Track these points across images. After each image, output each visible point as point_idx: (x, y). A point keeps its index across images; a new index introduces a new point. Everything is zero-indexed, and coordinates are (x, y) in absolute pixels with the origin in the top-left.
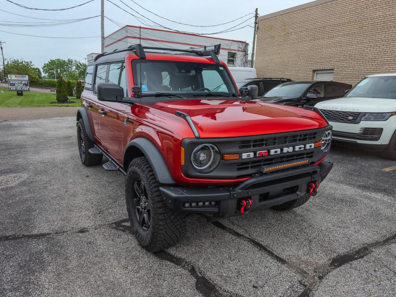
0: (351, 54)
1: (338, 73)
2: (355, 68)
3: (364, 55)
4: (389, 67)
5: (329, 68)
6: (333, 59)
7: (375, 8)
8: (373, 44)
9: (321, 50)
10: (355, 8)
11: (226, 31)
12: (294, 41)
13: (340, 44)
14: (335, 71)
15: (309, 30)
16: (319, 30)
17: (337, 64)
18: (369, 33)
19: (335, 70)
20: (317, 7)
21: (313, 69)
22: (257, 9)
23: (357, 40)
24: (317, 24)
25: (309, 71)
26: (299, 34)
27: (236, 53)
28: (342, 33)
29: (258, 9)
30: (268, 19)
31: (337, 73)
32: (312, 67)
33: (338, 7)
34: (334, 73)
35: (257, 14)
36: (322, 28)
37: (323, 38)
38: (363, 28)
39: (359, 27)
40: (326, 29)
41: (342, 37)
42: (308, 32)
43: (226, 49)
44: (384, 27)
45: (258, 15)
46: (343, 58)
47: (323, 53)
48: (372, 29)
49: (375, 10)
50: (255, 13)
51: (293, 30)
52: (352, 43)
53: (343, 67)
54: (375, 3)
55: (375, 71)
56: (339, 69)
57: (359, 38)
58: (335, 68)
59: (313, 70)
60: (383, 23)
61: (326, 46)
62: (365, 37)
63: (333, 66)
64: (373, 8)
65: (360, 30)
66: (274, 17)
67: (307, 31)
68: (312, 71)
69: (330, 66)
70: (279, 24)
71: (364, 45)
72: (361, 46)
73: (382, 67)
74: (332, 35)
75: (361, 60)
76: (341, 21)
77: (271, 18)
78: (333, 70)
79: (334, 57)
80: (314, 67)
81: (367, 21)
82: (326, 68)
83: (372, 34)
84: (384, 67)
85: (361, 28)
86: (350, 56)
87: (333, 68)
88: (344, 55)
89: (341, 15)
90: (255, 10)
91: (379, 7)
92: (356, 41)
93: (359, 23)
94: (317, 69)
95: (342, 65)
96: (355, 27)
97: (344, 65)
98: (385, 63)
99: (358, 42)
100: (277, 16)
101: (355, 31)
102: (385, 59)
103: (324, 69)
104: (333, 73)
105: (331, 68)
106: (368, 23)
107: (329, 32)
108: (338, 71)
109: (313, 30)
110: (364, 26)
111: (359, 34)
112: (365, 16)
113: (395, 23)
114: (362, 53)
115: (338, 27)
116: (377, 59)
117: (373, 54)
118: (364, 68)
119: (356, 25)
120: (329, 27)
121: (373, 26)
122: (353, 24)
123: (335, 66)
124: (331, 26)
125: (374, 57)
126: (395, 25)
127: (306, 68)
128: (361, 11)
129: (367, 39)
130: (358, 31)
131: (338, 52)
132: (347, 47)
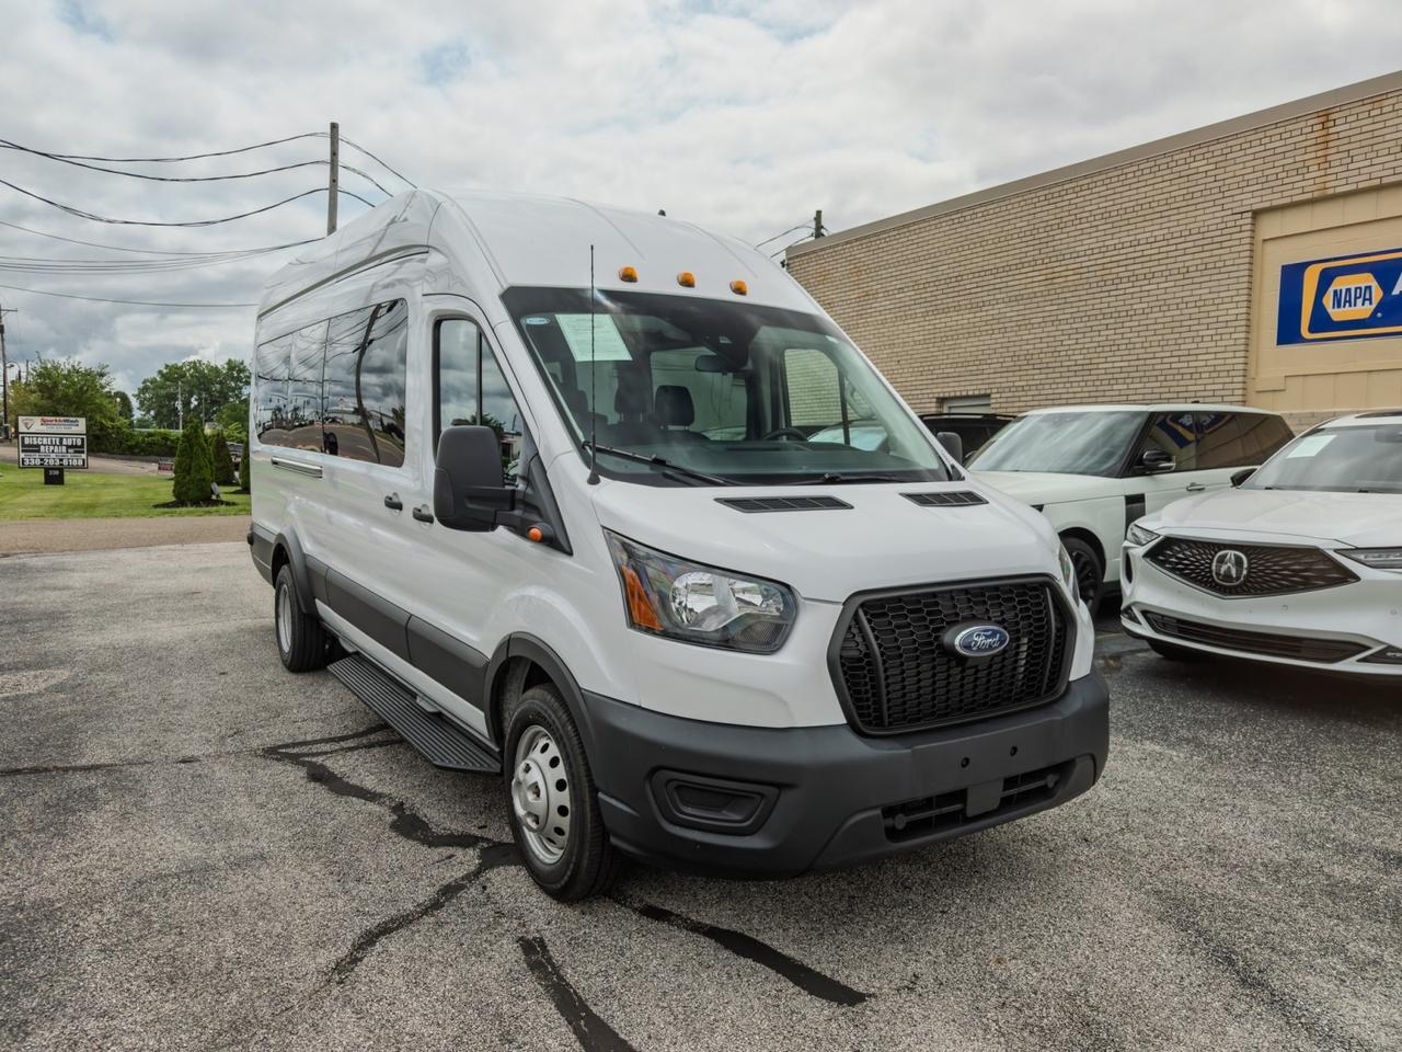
0: (1030, 352)
1: (1003, 405)
2: (1042, 392)
3: (1062, 354)
4: (1125, 387)
5: (977, 393)
6: (987, 366)
7: (1079, 227)
8: (1082, 325)
9: (953, 342)
10: (1032, 227)
12: (883, 317)
13: (1001, 325)
14: (994, 401)
15: (922, 286)
16: (946, 286)
17: (998, 380)
18: (1069, 294)
19: (993, 396)
20: (937, 221)
21: (936, 395)
22: (819, 213)
23: (1042, 315)
24: (940, 268)
25: (928, 400)
26: (898, 296)
28: (1004, 295)
29: (822, 214)
31: (998, 405)
32: (934, 391)
33: (989, 222)
34: (993, 406)
35: (819, 227)
36: (954, 280)
37: (958, 308)
38: (1055, 281)
39: (1043, 278)
40: (964, 282)
41: (1003, 305)
42: (918, 292)
44: (1105, 278)
45: (823, 231)
46: (1012, 364)
47: (960, 351)
48: (1076, 283)
49: (1080, 232)
50: (813, 225)
51: (878, 287)
52: (1032, 321)
53: (1012, 389)
54: (1078, 216)
55: (1094, 400)
56: (1003, 395)
57: (1047, 309)
58: (994, 391)
59: (938, 398)
60: (1101, 267)
61: (966, 331)
62: (1062, 306)
63: (986, 386)
64: (1074, 228)
65: (1050, 287)
67: (916, 287)
68: (934, 400)
69: (979, 387)
70: (843, 269)
71: (1060, 328)
72: (1054, 328)
73: (1110, 388)
74: (980, 300)
75: (1057, 370)
76: (998, 260)
78: (988, 396)
79: (989, 361)
80: (939, 390)
81: (1063, 263)
82: (970, 393)
83: (1077, 299)
84: (1115, 387)
85: (1050, 282)
86: (1028, 357)
87: (988, 391)
88: (1012, 354)
89: (999, 245)
90: (814, 215)
91: (1088, 225)
92: (1039, 315)
93: (1044, 266)
94: (947, 395)
95: (1012, 384)
96: (1035, 279)
97: (1016, 384)
98: (1115, 376)
99: (1046, 319)
101: (1035, 290)
102: (1116, 365)
103: (964, 394)
104: (989, 405)
105: (982, 392)
106: (1064, 268)
107: (973, 291)
108: (1002, 400)
109: (932, 284)
110: (1057, 275)
111: (1047, 298)
112: (1056, 248)
113: (1129, 268)
114: (1058, 349)
115: (992, 277)
116: (1095, 366)
117: (1085, 351)
118: (1065, 390)
119: (1037, 273)
120: (971, 276)
121: (1078, 277)
122: (1031, 269)
123: (992, 386)
124: (977, 275)
125: (1088, 361)
126: (1130, 273)
127: (919, 392)
128: (1045, 234)
129: (1066, 311)
130: (1043, 288)
131: (999, 346)
132: (1019, 333)
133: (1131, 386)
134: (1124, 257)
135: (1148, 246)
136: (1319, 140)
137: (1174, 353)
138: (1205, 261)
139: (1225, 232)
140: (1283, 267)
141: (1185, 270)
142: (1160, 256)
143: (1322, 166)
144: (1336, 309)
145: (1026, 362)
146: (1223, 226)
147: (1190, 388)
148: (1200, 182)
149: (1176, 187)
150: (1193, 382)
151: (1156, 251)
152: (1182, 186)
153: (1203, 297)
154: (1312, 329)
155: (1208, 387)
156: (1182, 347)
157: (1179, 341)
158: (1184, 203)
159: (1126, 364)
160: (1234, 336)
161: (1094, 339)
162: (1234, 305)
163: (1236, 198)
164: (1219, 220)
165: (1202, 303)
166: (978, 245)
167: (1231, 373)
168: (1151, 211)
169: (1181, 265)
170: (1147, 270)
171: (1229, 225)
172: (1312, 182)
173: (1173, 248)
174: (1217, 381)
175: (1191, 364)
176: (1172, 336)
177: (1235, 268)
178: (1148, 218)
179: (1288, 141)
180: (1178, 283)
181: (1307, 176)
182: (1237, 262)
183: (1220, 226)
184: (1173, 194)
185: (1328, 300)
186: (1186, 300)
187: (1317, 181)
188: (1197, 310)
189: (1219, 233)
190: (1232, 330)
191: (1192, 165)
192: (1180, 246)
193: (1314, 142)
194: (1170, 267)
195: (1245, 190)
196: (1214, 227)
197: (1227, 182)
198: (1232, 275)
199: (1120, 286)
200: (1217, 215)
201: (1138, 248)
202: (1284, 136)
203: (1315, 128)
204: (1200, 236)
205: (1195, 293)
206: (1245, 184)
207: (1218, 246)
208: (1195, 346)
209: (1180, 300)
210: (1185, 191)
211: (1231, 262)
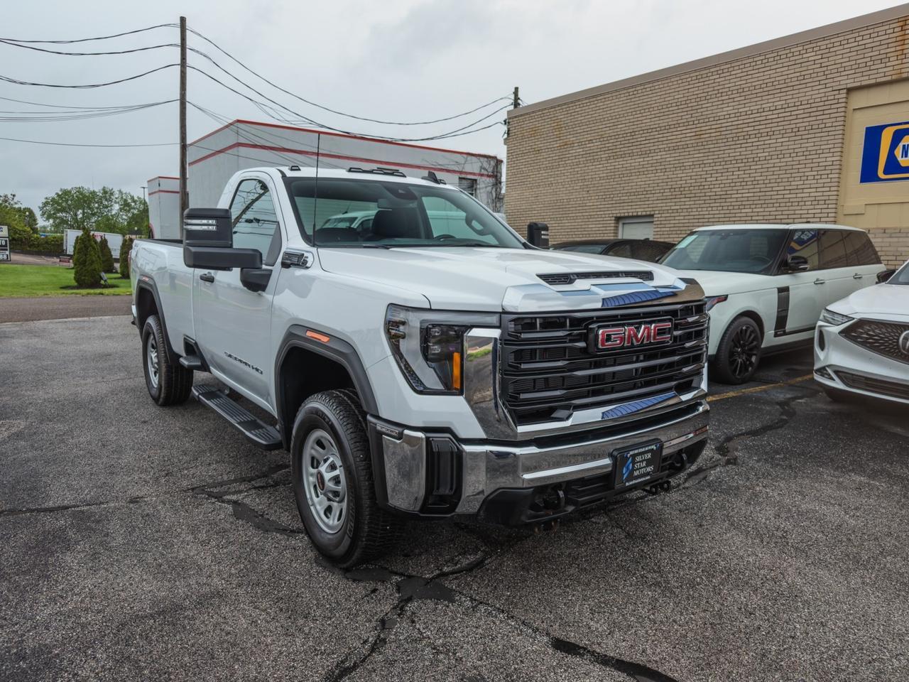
0: (683, 186)
1: (663, 222)
3: (706, 187)
4: (750, 210)
5: (644, 213)
6: (652, 195)
7: (720, 99)
8: (721, 167)
9: (628, 178)
10: (687, 98)
11: (453, 134)
12: (577, 160)
13: (663, 167)
14: (656, 219)
15: (605, 139)
16: (623, 139)
17: (659, 205)
18: (712, 146)
19: (655, 216)
20: (618, 93)
21: (615, 215)
22: (517, 89)
23: (693, 160)
24: (619, 126)
25: (609, 219)
26: (588, 146)
27: (476, 180)
28: (665, 146)
29: (519, 90)
30: (527, 114)
31: (659, 222)
32: (614, 212)
33: (655, 95)
34: (655, 223)
35: (517, 98)
36: (629, 135)
37: (631, 155)
38: (702, 136)
39: (694, 134)
40: (636, 137)
41: (664, 153)
42: (603, 143)
43: (454, 171)
44: (738, 135)
45: (519, 101)
46: (670, 194)
47: (633, 184)
48: (717, 138)
49: (721, 102)
50: (513, 97)
51: (574, 139)
52: (685, 164)
53: (670, 211)
54: (720, 91)
55: (728, 219)
56: (663, 215)
57: (696, 156)
58: (656, 212)
59: (616, 217)
60: (735, 127)
61: (637, 170)
62: (706, 154)
63: (651, 209)
64: (716, 99)
65: (698, 141)
66: (539, 111)
67: (602, 140)
68: (614, 218)
69: (646, 210)
70: (549, 126)
71: (704, 169)
72: (701, 169)
73: (739, 211)
74: (648, 149)
75: (702, 198)
76: (662, 121)
77: (533, 112)
78: (652, 216)
79: (653, 192)
80: (617, 212)
81: (708, 124)
82: (639, 214)
83: (718, 149)
84: (743, 211)
85: (698, 137)
86: (681, 189)
87: (652, 213)
88: (670, 187)
89: (662, 111)
90: (513, 90)
91: (727, 97)
92: (690, 160)
93: (694, 126)
94: (622, 215)
95: (669, 208)
96: (688, 135)
97: (672, 208)
98: (744, 203)
99: (695, 163)
100: (545, 109)
101: (687, 142)
102: (744, 195)
103: (635, 214)
104: (653, 222)
105: (648, 213)
106: (709, 127)
107: (643, 143)
108: (662, 219)
109: (613, 137)
110: (704, 132)
111: (696, 148)
112: (704, 113)
113: (756, 128)
114: (703, 184)
115: (657, 133)
116: (729, 196)
117: (722, 186)
118: (707, 213)
119: (689, 131)
120: (641, 132)
121: (719, 134)
122: (685, 128)
123: (654, 209)
124: (645, 131)
125: (724, 193)
126: (757, 132)
127: (602, 213)
128: (696, 104)
129: (710, 157)
130: (693, 141)
131: (660, 181)
132: (675, 173)
133: (755, 210)
134: (752, 120)
135: (771, 113)
136: (898, 39)
137: (787, 188)
138: (811, 123)
139: (826, 103)
140: (867, 128)
141: (797, 130)
142: (779, 120)
143: (899, 57)
144: (904, 158)
145: (680, 193)
146: (825, 99)
147: (797, 212)
148: (810, 68)
149: (792, 71)
150: (799, 208)
151: (776, 116)
152: (796, 70)
153: (809, 149)
154: (885, 172)
155: (810, 212)
156: (793, 183)
157: (790, 179)
158: (798, 83)
159: (752, 194)
160: (830, 176)
161: (729, 177)
162: (831, 155)
163: (835, 79)
164: (823, 95)
165: (808, 153)
166: (647, 110)
167: (827, 202)
168: (773, 88)
169: (794, 126)
170: (769, 130)
171: (829, 98)
172: (891, 68)
173: (789, 114)
174: (817, 207)
175: (799, 195)
176: (785, 176)
177: (833, 129)
178: (770, 93)
179: (875, 39)
180: (791, 139)
181: (888, 64)
182: (834, 124)
183: (823, 99)
184: (790, 76)
185: (898, 152)
186: (796, 151)
187: (896, 67)
188: (804, 158)
189: (822, 104)
190: (829, 172)
191: (804, 56)
192: (793, 113)
193: (894, 40)
194: (785, 127)
195: (842, 74)
196: (819, 100)
197: (829, 68)
198: (830, 133)
199: (749, 141)
200: (821, 91)
201: (763, 114)
202: (872, 36)
203: (896, 30)
204: (809, 106)
205: (803, 145)
206: (843, 69)
207: (821, 113)
208: (802, 182)
209: (792, 151)
210: (798, 74)
211: (830, 125)
